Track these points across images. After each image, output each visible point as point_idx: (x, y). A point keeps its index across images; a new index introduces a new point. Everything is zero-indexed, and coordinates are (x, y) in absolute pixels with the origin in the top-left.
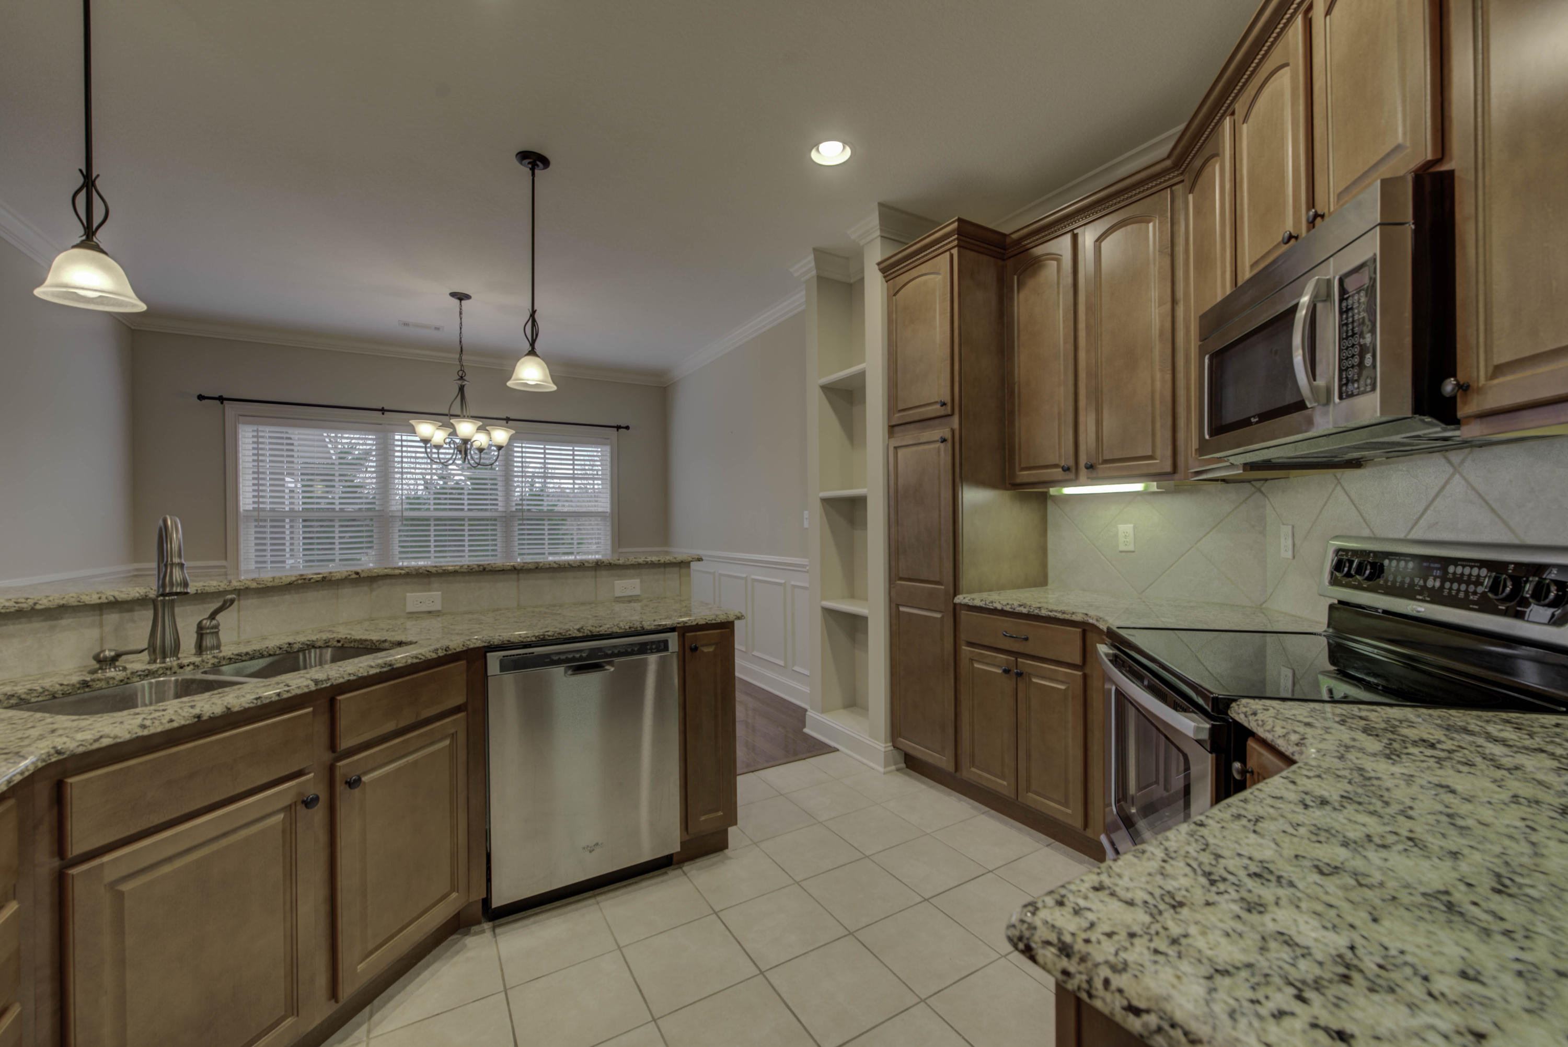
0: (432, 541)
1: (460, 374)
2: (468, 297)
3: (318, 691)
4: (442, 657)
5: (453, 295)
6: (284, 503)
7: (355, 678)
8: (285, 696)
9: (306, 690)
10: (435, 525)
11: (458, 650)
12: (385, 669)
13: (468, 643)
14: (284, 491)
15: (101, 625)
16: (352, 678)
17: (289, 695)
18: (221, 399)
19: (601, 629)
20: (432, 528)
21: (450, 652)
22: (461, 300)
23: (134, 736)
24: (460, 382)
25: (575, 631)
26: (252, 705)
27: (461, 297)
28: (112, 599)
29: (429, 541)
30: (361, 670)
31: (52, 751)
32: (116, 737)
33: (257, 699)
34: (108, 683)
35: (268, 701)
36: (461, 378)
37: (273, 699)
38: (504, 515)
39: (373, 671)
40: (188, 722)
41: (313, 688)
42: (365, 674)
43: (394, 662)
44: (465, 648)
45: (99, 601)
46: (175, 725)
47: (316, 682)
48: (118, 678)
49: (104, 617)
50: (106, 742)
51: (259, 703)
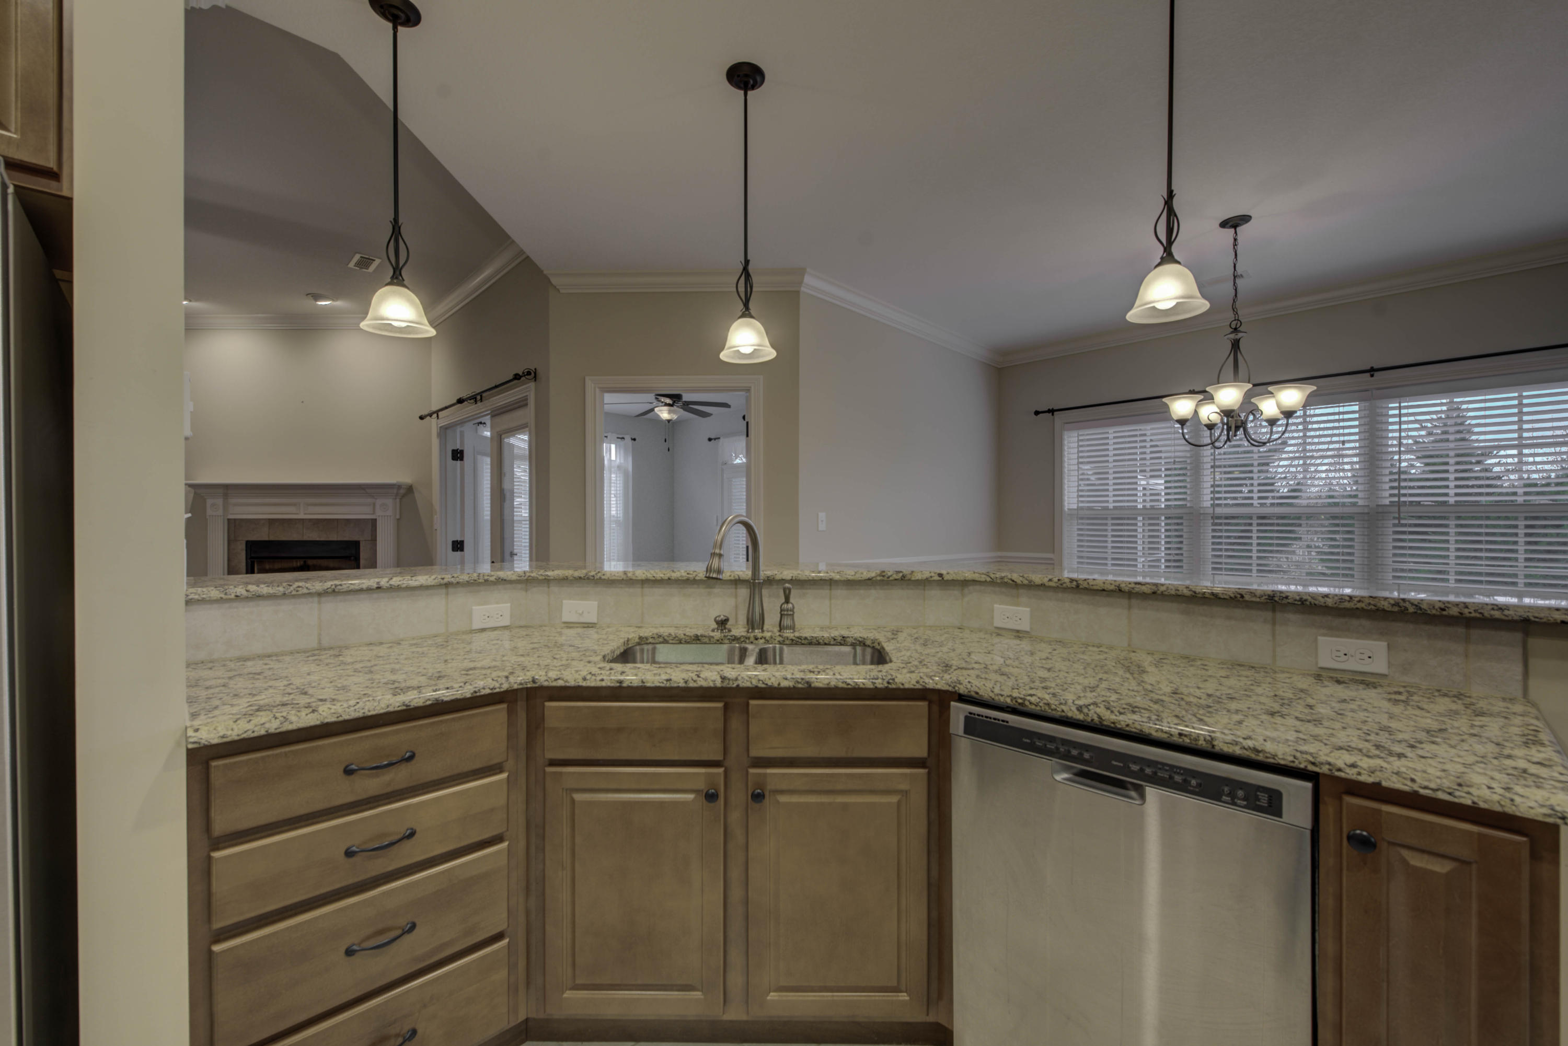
0: (1254, 545)
1: (1234, 326)
2: (1245, 219)
3: (722, 689)
4: (881, 689)
5: (1224, 224)
6: (1136, 501)
7: (763, 686)
8: (692, 684)
9: (712, 685)
10: (1259, 525)
11: (907, 686)
12: (800, 686)
13: (927, 680)
14: (1136, 489)
15: (736, 596)
16: (761, 685)
17: (695, 685)
18: (1052, 411)
19: (1121, 718)
20: (1255, 528)
21: (894, 686)
22: (1235, 227)
23: (577, 684)
24: (1232, 336)
25: (1074, 708)
26: (662, 685)
27: (1233, 223)
28: (737, 577)
29: (1251, 544)
30: (773, 679)
31: (531, 680)
32: (566, 681)
33: (667, 680)
34: (710, 640)
35: (676, 685)
36: (1236, 330)
37: (680, 685)
38: (1366, 511)
39: (785, 684)
40: (612, 685)
41: (719, 684)
42: (776, 685)
43: (812, 680)
44: (918, 686)
45: (729, 578)
46: (604, 684)
47: (723, 678)
48: (716, 638)
49: (738, 590)
50: (560, 683)
51: (668, 685)
